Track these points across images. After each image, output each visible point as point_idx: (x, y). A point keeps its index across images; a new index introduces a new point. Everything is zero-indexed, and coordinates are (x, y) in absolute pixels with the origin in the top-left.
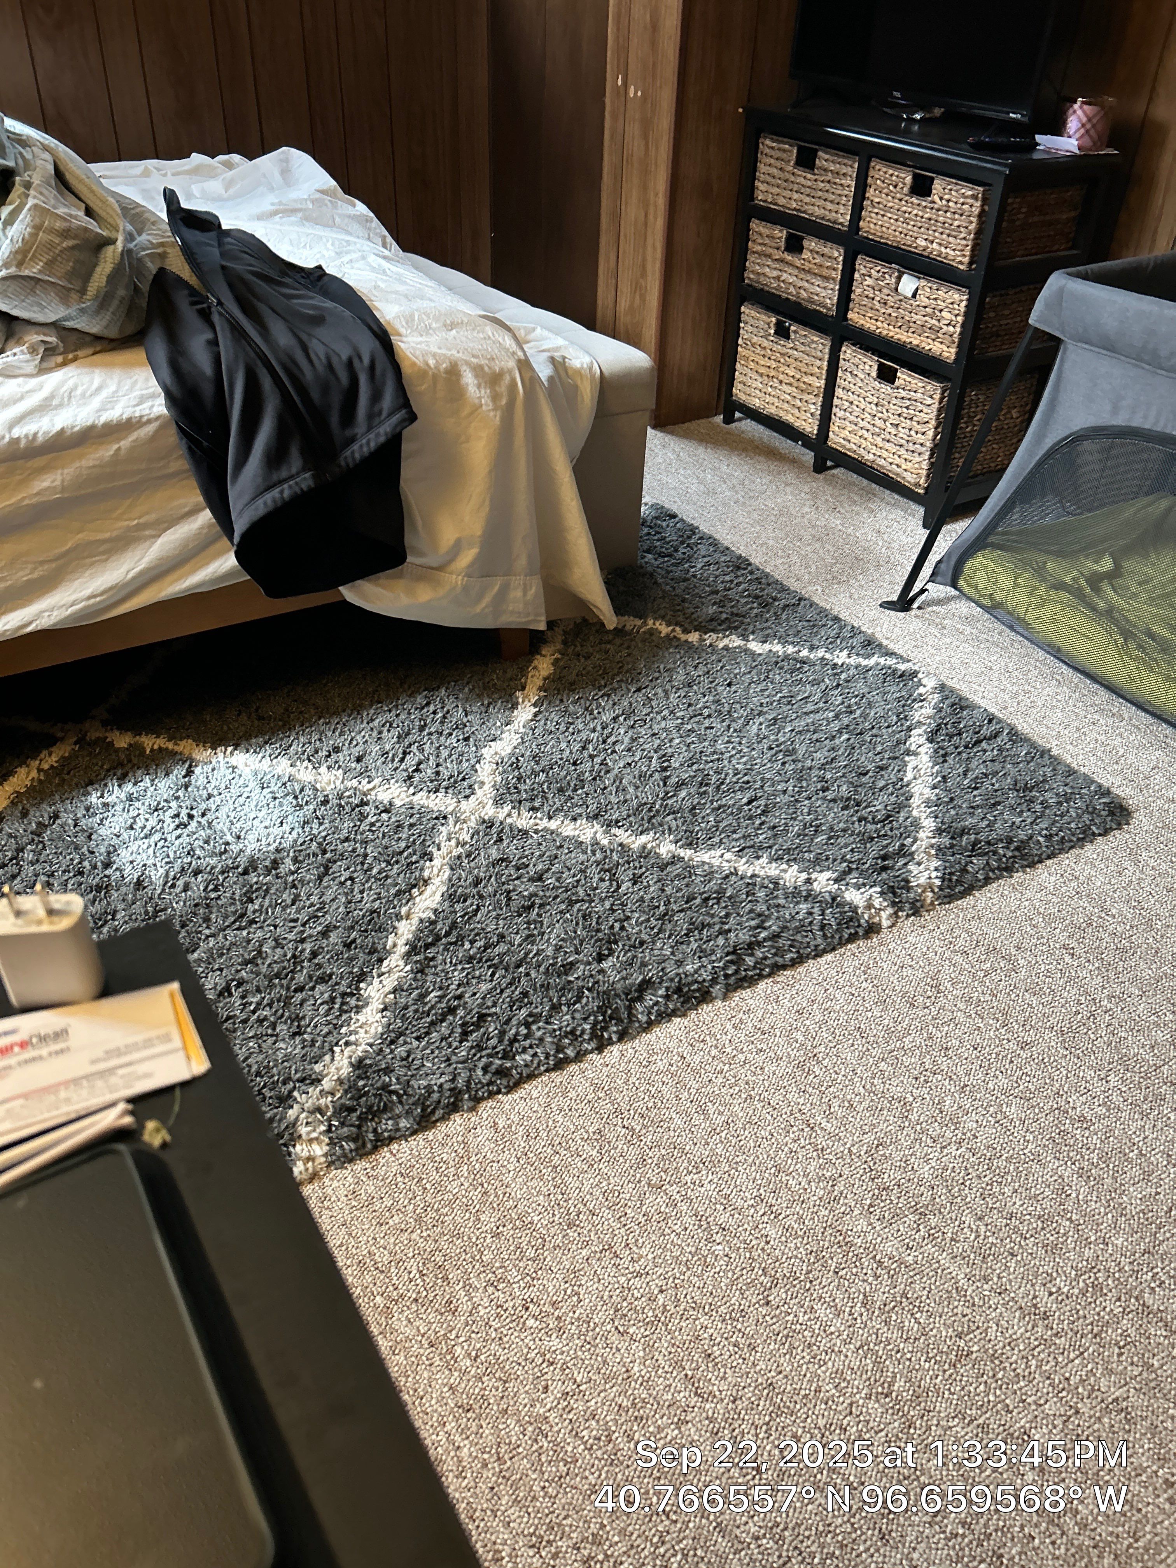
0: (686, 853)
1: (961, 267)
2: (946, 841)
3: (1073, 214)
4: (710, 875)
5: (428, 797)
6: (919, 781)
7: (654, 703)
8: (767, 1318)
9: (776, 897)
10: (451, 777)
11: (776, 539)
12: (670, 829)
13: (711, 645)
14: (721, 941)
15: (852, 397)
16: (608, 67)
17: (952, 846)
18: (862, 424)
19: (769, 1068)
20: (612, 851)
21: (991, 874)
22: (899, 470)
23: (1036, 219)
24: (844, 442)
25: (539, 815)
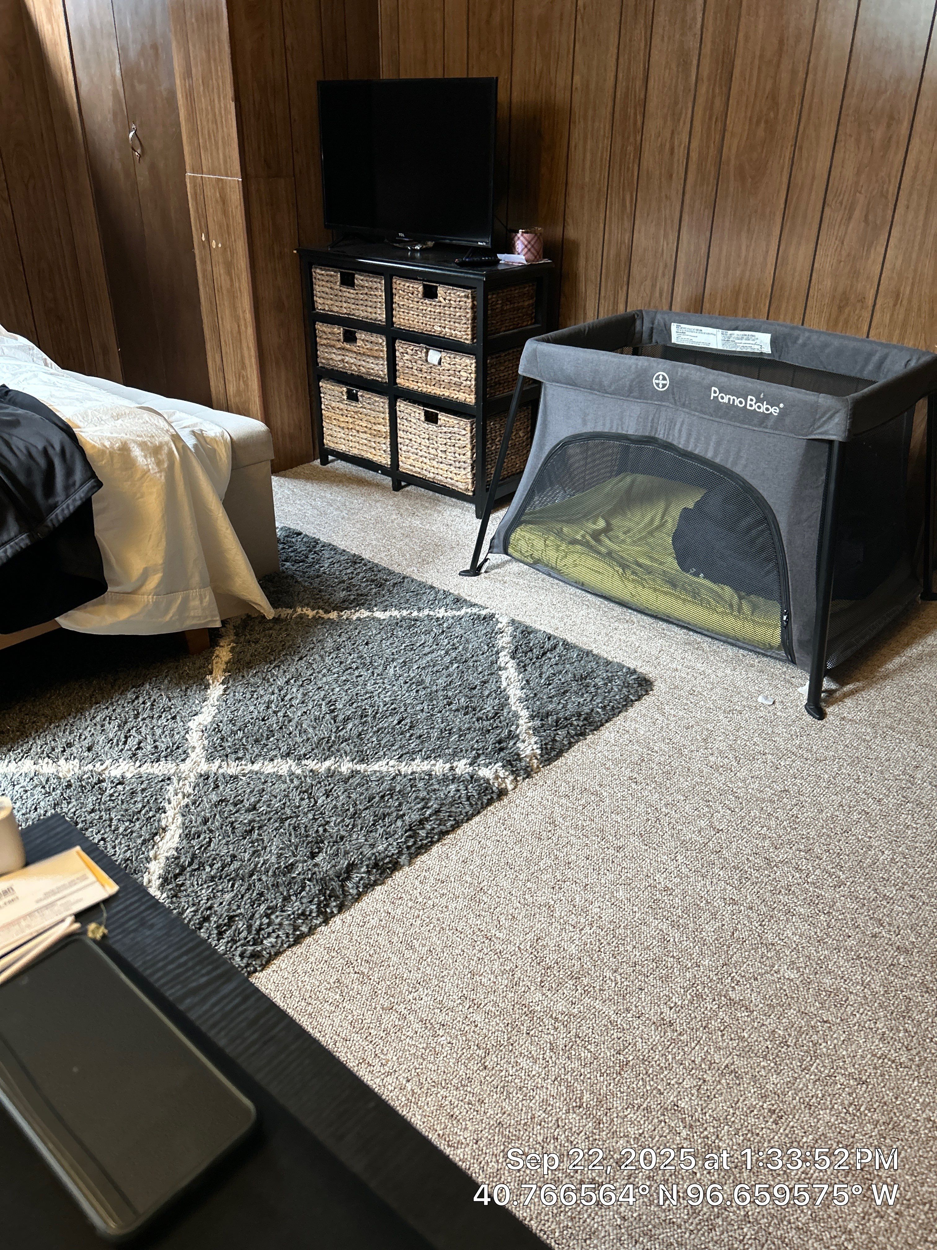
0: (361, 767)
1: (467, 342)
2: (538, 723)
3: (531, 302)
4: (381, 780)
5: (152, 767)
6: (512, 686)
7: (314, 666)
8: (487, 1078)
9: (432, 784)
10: (168, 748)
11: (377, 539)
12: (345, 752)
13: (347, 619)
14: (399, 823)
15: (410, 436)
16: (193, 229)
17: (543, 725)
18: (420, 453)
19: (452, 906)
20: (305, 777)
21: (572, 740)
22: (453, 482)
23: (508, 307)
24: (411, 468)
25: (243, 762)
